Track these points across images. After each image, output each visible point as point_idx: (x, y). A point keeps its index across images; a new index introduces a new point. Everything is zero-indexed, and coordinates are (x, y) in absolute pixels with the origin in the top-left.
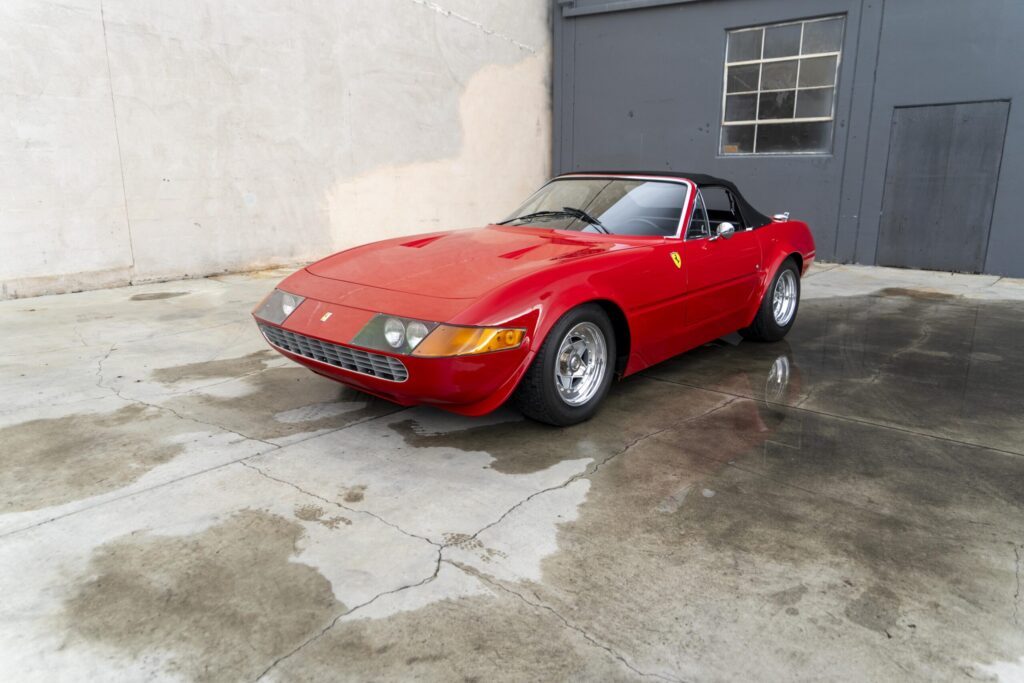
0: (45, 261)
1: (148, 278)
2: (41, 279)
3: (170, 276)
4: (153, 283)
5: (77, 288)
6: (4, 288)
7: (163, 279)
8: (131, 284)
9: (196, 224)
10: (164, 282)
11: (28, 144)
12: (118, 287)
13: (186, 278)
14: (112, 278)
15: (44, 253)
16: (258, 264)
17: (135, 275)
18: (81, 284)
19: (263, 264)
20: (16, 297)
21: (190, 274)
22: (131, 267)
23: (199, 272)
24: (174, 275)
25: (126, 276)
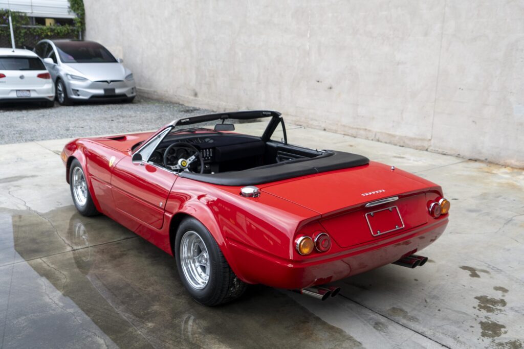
0: (393, 126)
1: (437, 149)
2: (389, 135)
3: (449, 152)
4: (439, 153)
5: (402, 144)
6: (375, 135)
7: (445, 153)
8: (427, 150)
9: (473, 121)
10: (445, 154)
11: (398, 64)
12: (420, 150)
13: (458, 156)
14: (419, 143)
15: (393, 121)
16: (513, 162)
17: (430, 146)
18: (404, 142)
19: (518, 164)
20: (378, 141)
21: (462, 154)
22: (430, 140)
23: (468, 154)
24: (452, 152)
25: (426, 144)
